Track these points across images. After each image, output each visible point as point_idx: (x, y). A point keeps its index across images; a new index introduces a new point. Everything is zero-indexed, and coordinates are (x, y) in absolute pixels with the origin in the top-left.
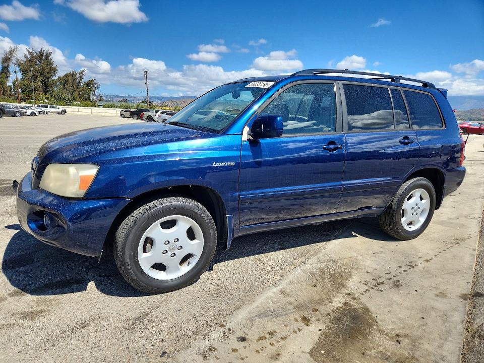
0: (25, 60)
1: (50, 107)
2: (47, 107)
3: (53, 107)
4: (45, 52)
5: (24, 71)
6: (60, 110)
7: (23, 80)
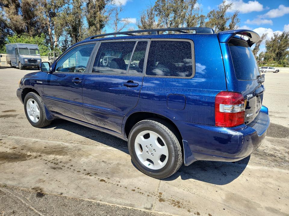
0: (271, 40)
1: (269, 68)
2: (267, 68)
3: (271, 68)
4: (286, 33)
5: (268, 47)
6: (275, 70)
7: (267, 52)
